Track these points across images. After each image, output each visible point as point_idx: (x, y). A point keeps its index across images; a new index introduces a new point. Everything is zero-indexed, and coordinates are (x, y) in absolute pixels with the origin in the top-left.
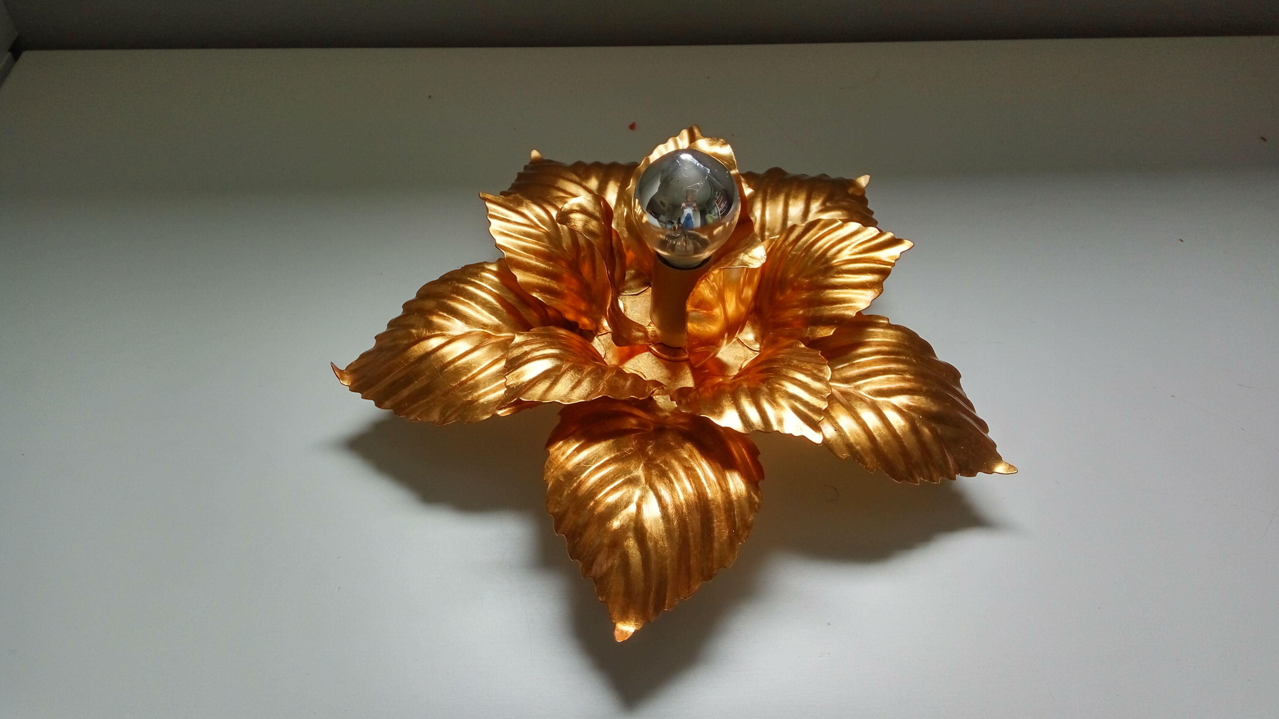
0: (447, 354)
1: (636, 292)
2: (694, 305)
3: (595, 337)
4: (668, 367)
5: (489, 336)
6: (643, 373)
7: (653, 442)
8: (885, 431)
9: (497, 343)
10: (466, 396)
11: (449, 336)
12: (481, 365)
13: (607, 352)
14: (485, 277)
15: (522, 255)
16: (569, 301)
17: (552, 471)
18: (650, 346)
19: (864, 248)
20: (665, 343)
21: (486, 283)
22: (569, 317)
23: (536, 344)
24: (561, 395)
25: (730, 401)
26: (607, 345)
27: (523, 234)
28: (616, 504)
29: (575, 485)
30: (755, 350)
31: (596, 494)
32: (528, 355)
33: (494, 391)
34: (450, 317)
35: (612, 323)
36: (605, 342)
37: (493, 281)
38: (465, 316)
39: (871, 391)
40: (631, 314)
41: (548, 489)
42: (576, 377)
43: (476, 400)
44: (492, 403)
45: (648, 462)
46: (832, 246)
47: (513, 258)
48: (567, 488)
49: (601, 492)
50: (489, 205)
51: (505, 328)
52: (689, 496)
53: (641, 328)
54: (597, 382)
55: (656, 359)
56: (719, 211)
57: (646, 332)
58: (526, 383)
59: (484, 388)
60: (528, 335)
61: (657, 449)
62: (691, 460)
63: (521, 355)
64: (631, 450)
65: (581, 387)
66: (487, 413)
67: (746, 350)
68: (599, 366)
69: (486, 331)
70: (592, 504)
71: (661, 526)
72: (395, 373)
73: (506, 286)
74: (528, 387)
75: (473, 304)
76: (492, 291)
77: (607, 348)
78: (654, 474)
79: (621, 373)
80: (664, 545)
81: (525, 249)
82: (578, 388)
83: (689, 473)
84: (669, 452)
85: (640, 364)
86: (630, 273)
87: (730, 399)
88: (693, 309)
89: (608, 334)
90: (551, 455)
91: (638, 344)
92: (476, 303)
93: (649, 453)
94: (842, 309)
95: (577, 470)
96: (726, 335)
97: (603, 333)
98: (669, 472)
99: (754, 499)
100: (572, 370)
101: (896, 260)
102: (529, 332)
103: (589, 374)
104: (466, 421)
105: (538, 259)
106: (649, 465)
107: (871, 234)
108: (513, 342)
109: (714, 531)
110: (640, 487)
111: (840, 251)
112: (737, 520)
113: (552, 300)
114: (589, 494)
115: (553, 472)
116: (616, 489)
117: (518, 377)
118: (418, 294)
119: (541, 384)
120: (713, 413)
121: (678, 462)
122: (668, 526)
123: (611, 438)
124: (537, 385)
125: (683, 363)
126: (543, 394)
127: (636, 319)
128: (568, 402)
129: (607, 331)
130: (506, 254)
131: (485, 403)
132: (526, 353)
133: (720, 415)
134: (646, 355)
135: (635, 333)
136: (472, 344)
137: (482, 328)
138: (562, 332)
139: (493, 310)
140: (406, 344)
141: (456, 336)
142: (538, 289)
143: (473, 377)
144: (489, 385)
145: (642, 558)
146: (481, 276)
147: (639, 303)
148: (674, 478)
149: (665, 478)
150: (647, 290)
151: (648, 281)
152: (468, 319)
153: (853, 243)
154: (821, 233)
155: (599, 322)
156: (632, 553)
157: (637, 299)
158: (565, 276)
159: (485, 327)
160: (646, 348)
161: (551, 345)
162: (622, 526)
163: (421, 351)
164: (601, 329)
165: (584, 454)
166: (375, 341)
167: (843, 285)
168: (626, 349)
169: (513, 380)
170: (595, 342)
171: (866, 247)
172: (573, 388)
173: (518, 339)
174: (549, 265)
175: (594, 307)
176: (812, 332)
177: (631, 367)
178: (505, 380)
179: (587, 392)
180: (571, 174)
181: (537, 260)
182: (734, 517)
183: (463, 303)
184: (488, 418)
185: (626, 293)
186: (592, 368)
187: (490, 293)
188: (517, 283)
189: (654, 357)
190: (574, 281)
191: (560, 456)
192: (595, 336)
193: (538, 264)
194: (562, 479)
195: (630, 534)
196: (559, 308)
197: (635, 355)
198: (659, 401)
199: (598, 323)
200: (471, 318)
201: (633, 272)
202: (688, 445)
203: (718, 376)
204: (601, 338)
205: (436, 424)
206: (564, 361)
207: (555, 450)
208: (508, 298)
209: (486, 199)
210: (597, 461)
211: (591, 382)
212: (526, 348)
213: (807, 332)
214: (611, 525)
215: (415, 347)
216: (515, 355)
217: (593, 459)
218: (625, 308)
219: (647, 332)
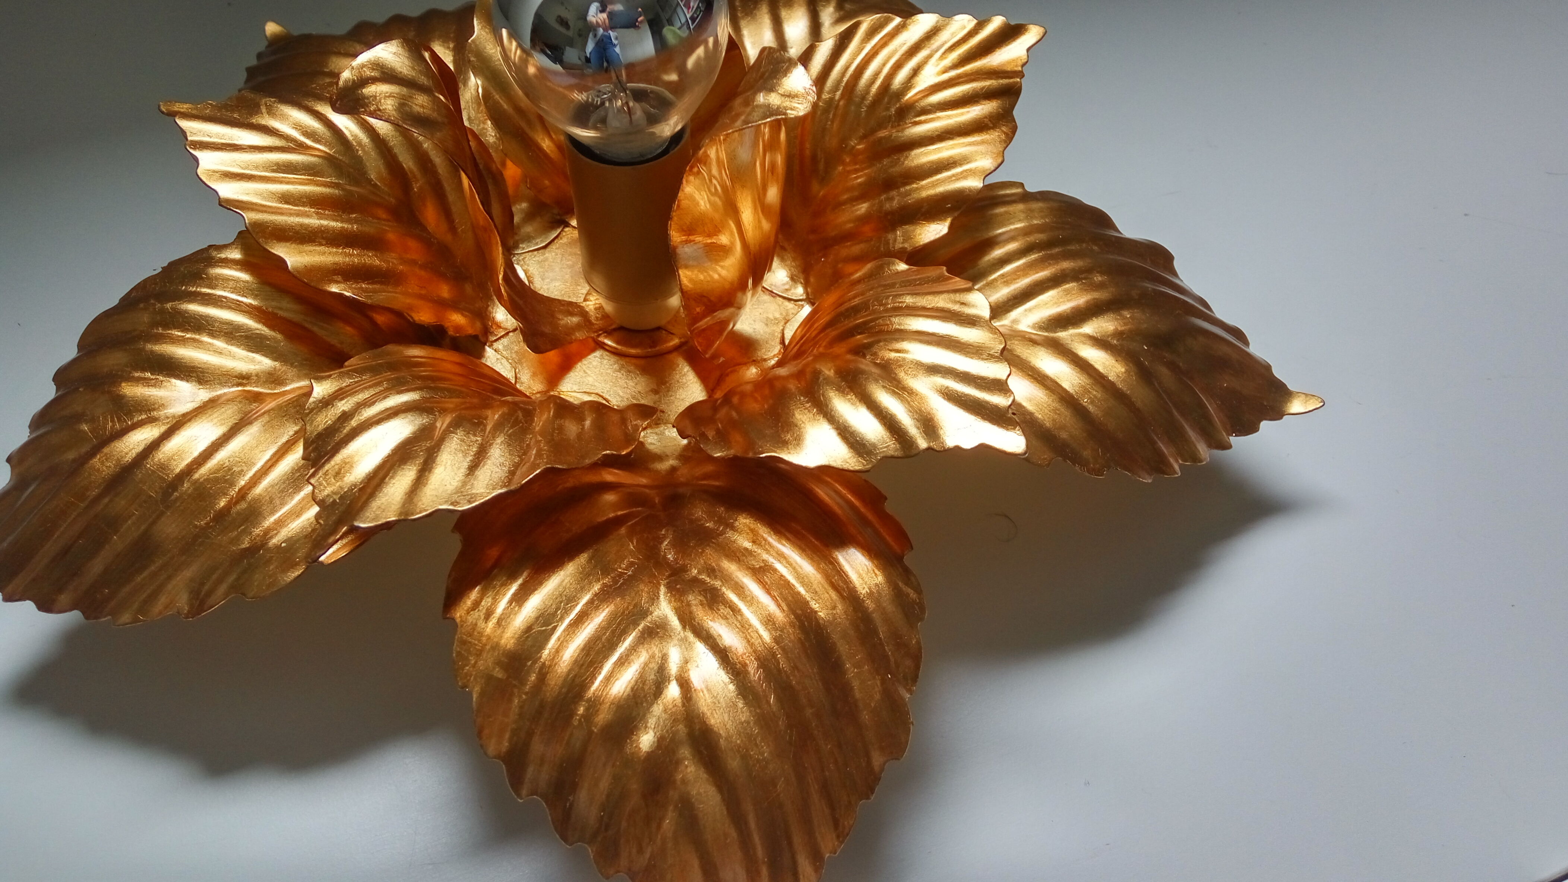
0: (170, 459)
1: (542, 242)
2: (683, 230)
3: (487, 348)
4: (645, 370)
5: (257, 398)
6: (601, 394)
7: (667, 531)
8: (1097, 393)
9: (280, 407)
10: (237, 540)
11: (168, 418)
12: (254, 464)
13: (517, 370)
14: (218, 278)
15: (285, 211)
16: (413, 287)
17: (473, 662)
18: (600, 339)
19: (959, 55)
20: (626, 324)
21: (224, 289)
22: (422, 318)
23: (362, 390)
24: (449, 492)
25: (809, 411)
26: (514, 356)
27: (275, 168)
28: (634, 695)
29: (533, 677)
30: (798, 298)
31: (584, 686)
32: (352, 419)
33: (296, 513)
34: (161, 378)
35: (514, 310)
36: (509, 352)
37: (237, 280)
38: (193, 367)
39: (1044, 323)
40: (545, 287)
41: (474, 704)
42: (472, 441)
43: (259, 543)
44: (298, 540)
45: (673, 578)
46: (898, 66)
47: (266, 222)
48: (516, 691)
49: (593, 677)
50: (184, 124)
51: (291, 372)
52: (781, 631)
53: (571, 308)
54: (522, 441)
55: (618, 360)
56: (688, 16)
57: (583, 313)
58: (361, 483)
59: (273, 512)
60: (341, 376)
61: (680, 544)
62: (759, 551)
63: (335, 423)
64: (632, 564)
65: (489, 462)
66: (294, 565)
67: (780, 303)
68: (515, 404)
69: (248, 388)
70: (581, 710)
71: (744, 713)
72: (62, 529)
73: (270, 284)
74: (369, 490)
75: (206, 339)
76: (242, 302)
77: (515, 364)
78: (693, 602)
79: (565, 408)
80: (763, 754)
81: (286, 198)
82: (483, 466)
83: (767, 580)
84: (709, 545)
85: (590, 379)
86: (520, 208)
87: (808, 405)
88: (684, 238)
89: (511, 334)
90: (462, 626)
91: (575, 340)
92: (212, 335)
93: (669, 559)
94: (954, 178)
95: (529, 642)
96: (750, 282)
97: (499, 336)
98: (723, 588)
99: (908, 595)
100: (459, 427)
101: (1023, 65)
102: (342, 370)
103: (499, 427)
104: (251, 594)
105: (321, 214)
106: (678, 586)
107: (964, 27)
108: (311, 400)
109: (852, 688)
110: (676, 642)
111: (916, 72)
112: (890, 651)
113: (375, 291)
114: (568, 692)
115: (476, 663)
116: (623, 662)
117: (338, 474)
118: (81, 346)
119: (397, 478)
120: (784, 444)
121: (737, 563)
122: (758, 711)
123: (582, 552)
124: (387, 484)
125: (671, 356)
126: (406, 499)
127: (556, 293)
128: (470, 502)
129: (506, 329)
130: (250, 216)
131: (283, 545)
132: (346, 416)
133: (798, 445)
134: (597, 358)
135: (563, 319)
136: (222, 425)
137: (238, 385)
138: (415, 352)
139: (253, 342)
140: (74, 461)
141: (184, 415)
142: (338, 274)
143: (243, 494)
144: (283, 504)
145: (723, 799)
146: (208, 278)
147: (553, 262)
148: (740, 599)
149: (722, 607)
150: (561, 236)
151: (558, 217)
152: (201, 372)
153: (937, 51)
154: (868, 47)
155: (486, 315)
156: (699, 794)
157: (547, 255)
158: (391, 236)
159: (244, 381)
160: (592, 344)
161: (398, 386)
162: (660, 741)
163: (110, 467)
164: (494, 327)
165: (535, 602)
166: (8, 467)
167: (942, 133)
168: (553, 356)
169: (328, 484)
170: (489, 357)
171: (963, 53)
172: (473, 468)
173: (321, 390)
174: (349, 221)
175: (468, 288)
176: (907, 238)
177: (575, 388)
178: (311, 488)
179: (506, 469)
180: (351, 43)
181: (320, 217)
182: (881, 644)
183: (183, 341)
184: (299, 576)
185: (523, 248)
186: (500, 413)
187: (237, 307)
188: (289, 272)
189: (613, 359)
190: (413, 244)
191: (481, 624)
192: (485, 344)
193: (325, 222)
194: (499, 673)
195: (685, 752)
196: (396, 306)
197: (576, 363)
198: (649, 441)
199: (483, 317)
200: (208, 369)
201: (524, 205)
202: (744, 521)
203: (745, 364)
204: (499, 345)
205: (184, 618)
206: (437, 413)
207: (468, 613)
208: (281, 309)
209: (173, 114)
210: (567, 612)
211: (509, 445)
212: (344, 406)
213: (899, 238)
214: (636, 747)
215: (96, 461)
216: (321, 428)
217: (557, 609)
218: (528, 277)
219: (587, 312)
